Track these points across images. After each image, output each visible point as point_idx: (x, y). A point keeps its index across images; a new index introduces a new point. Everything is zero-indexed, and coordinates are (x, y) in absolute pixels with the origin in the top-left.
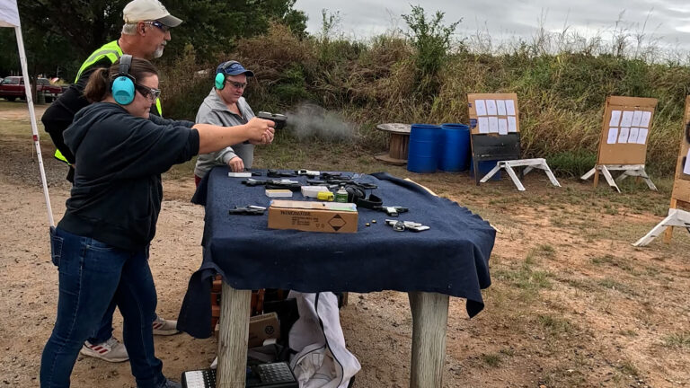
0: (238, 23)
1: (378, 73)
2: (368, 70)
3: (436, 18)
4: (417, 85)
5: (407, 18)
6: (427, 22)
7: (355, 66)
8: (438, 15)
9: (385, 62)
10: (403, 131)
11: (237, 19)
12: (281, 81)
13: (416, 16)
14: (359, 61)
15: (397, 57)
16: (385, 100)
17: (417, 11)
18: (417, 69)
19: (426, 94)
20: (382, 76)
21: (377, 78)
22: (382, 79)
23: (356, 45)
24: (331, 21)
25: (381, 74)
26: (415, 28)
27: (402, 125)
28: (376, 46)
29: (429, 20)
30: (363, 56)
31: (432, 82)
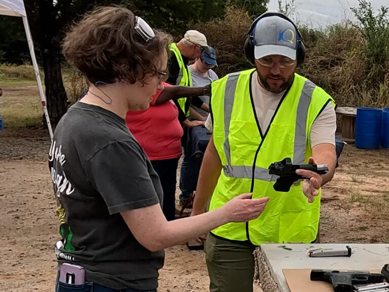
0: (195, 9)
1: (332, 62)
2: (323, 58)
3: (382, 13)
4: (367, 73)
5: (355, 11)
6: (374, 15)
7: (312, 53)
8: (383, 9)
9: (340, 50)
10: (352, 113)
11: (194, 6)
12: (240, 65)
13: (363, 10)
14: (316, 48)
15: (349, 46)
16: (339, 86)
17: (363, 5)
18: (366, 59)
19: (374, 81)
20: (337, 64)
21: (332, 66)
22: (336, 67)
23: (313, 32)
24: (287, 9)
25: (335, 62)
26: (363, 21)
27: (351, 109)
28: (331, 35)
29: (375, 14)
30: (320, 44)
31: (380, 71)
